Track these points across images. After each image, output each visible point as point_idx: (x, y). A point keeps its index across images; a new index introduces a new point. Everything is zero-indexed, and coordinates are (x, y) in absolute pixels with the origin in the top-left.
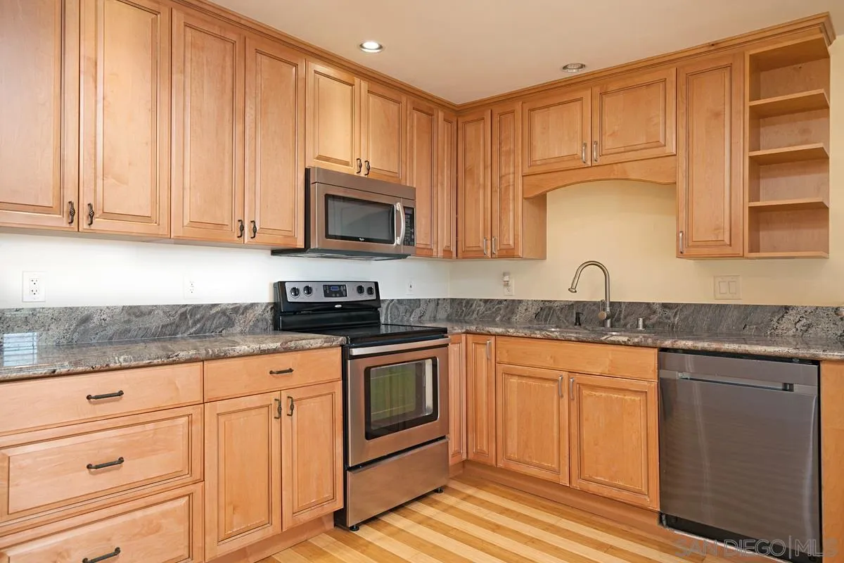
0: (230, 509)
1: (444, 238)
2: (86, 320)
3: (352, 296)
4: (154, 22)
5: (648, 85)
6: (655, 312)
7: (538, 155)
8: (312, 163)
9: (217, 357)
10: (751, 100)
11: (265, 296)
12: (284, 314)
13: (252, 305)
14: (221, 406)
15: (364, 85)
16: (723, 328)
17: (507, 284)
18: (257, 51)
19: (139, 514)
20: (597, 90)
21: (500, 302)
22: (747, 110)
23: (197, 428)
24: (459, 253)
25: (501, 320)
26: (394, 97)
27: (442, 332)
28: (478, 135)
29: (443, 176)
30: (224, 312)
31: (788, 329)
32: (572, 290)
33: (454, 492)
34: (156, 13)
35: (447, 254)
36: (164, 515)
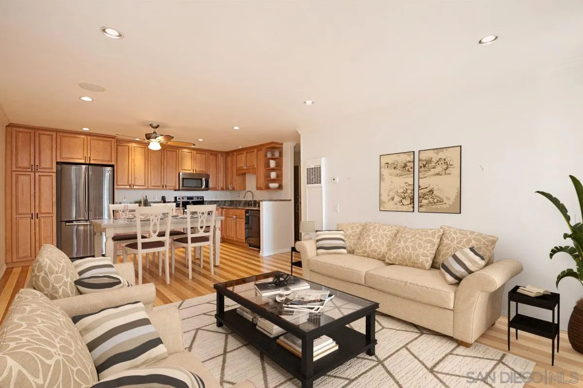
1: (221, 185)
3: (195, 200)
4: (145, 150)
7: (238, 165)
8: (181, 171)
15: (195, 152)
18: (167, 150)
20: (246, 152)
22: (265, 159)
24: (227, 189)
26: (204, 153)
29: (221, 170)
32: (244, 197)
35: (222, 189)
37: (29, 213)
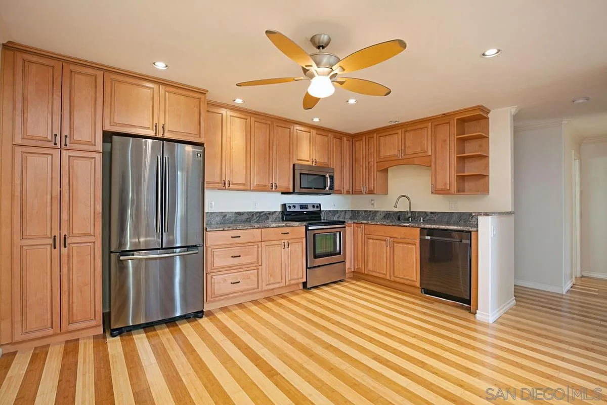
0: (269, 275)
1: (347, 187)
2: (225, 216)
3: (310, 209)
4: (246, 122)
5: (421, 129)
6: (428, 215)
7: (382, 154)
8: (296, 162)
9: (266, 227)
10: (457, 136)
11: (279, 209)
12: (286, 215)
13: (275, 212)
14: (267, 243)
15: (314, 132)
16: (452, 221)
17: (373, 205)
18: (277, 126)
19: (244, 272)
20: (403, 130)
21: (370, 211)
22: (455, 139)
23: (260, 249)
24: (353, 192)
25: (371, 219)
26: (326, 134)
27: (343, 222)
28: (360, 145)
29: (346, 163)
30: (265, 214)
31: (475, 222)
32: (395, 207)
33: (348, 282)
34: (246, 119)
35: (348, 193)
36: (251, 274)
37: (49, 235)
